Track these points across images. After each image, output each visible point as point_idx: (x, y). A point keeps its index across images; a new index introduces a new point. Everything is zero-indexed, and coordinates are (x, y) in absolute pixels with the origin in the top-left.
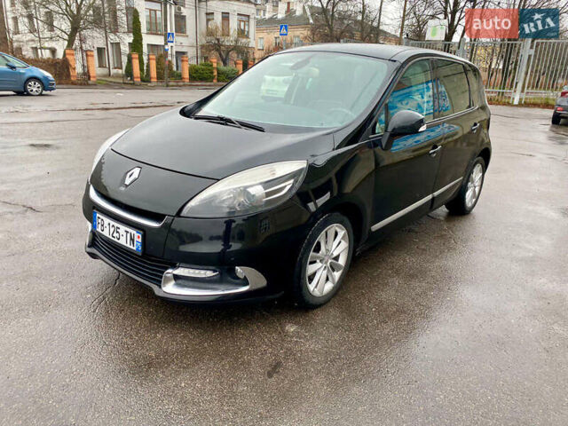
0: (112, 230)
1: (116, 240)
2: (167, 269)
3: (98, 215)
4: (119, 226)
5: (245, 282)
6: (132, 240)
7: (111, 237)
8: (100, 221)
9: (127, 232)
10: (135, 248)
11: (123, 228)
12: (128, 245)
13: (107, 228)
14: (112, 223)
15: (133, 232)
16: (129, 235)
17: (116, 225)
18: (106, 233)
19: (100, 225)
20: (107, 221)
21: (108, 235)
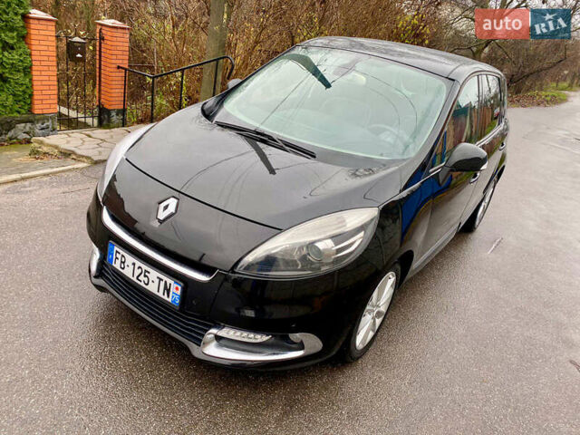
0: (138, 272)
1: (142, 284)
2: (210, 327)
3: (116, 248)
4: (149, 269)
5: (301, 346)
6: (167, 290)
7: (135, 279)
8: (119, 256)
9: (160, 280)
10: (170, 300)
11: (154, 274)
12: (160, 294)
13: (129, 267)
14: (138, 263)
15: (169, 281)
16: (162, 284)
17: (145, 267)
18: (128, 272)
19: (118, 262)
20: (130, 259)
21: (130, 275)
